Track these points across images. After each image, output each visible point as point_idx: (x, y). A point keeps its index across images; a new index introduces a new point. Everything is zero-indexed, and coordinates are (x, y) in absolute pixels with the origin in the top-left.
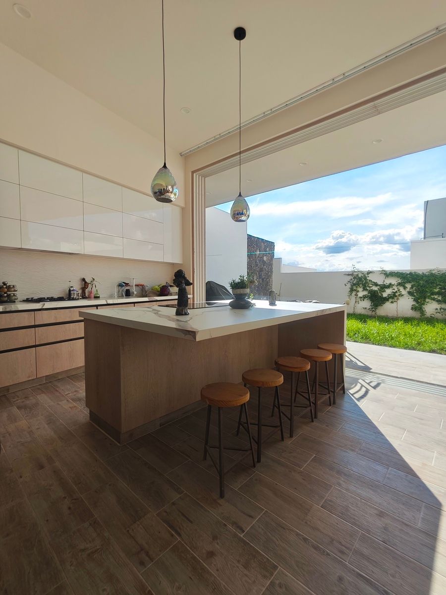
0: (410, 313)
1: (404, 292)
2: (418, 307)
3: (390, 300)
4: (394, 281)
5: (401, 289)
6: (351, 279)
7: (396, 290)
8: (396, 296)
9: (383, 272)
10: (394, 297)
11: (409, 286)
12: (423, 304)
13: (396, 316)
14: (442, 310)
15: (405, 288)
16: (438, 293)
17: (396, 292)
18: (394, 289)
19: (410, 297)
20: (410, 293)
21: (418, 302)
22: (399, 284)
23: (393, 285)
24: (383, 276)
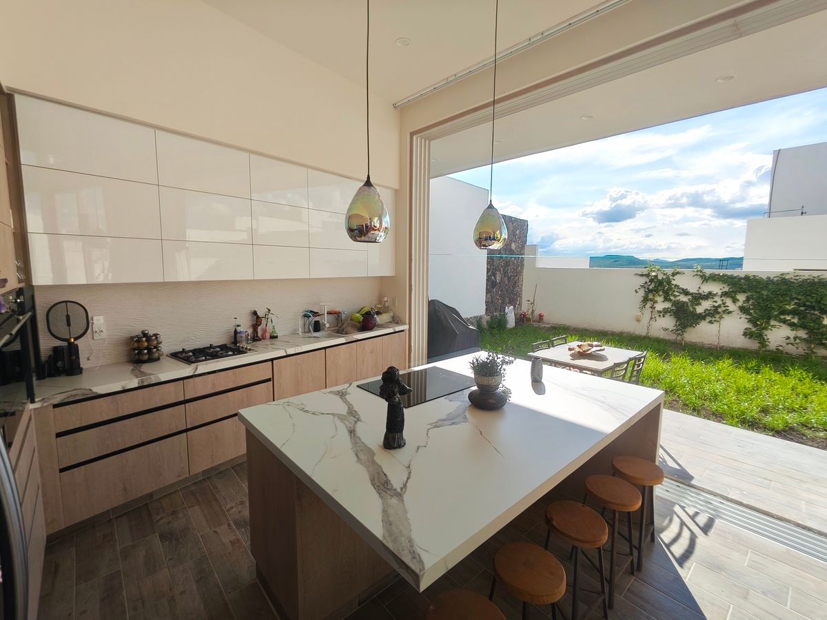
0: (741, 342)
1: (731, 306)
2: (756, 333)
3: (708, 319)
4: (716, 288)
5: (729, 302)
6: (646, 283)
7: (720, 302)
8: (719, 313)
9: (699, 273)
10: (714, 314)
11: (741, 297)
12: (766, 328)
13: (716, 343)
14: (798, 341)
15: (735, 301)
16: (794, 313)
17: (719, 306)
18: (716, 302)
19: (743, 316)
20: (742, 309)
21: (755, 325)
22: (725, 294)
23: (715, 295)
24: (699, 280)
